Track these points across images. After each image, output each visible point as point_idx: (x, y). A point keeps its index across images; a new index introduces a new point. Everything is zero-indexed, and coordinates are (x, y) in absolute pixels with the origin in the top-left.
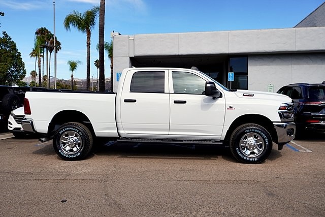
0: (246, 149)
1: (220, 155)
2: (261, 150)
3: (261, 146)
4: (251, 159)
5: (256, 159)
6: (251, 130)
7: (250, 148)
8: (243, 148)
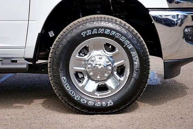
0: (86, 78)
1: (38, 97)
2: (122, 79)
3: (121, 70)
4: (98, 104)
5: (110, 103)
6: (95, 32)
7: (95, 75)
8: (80, 76)
